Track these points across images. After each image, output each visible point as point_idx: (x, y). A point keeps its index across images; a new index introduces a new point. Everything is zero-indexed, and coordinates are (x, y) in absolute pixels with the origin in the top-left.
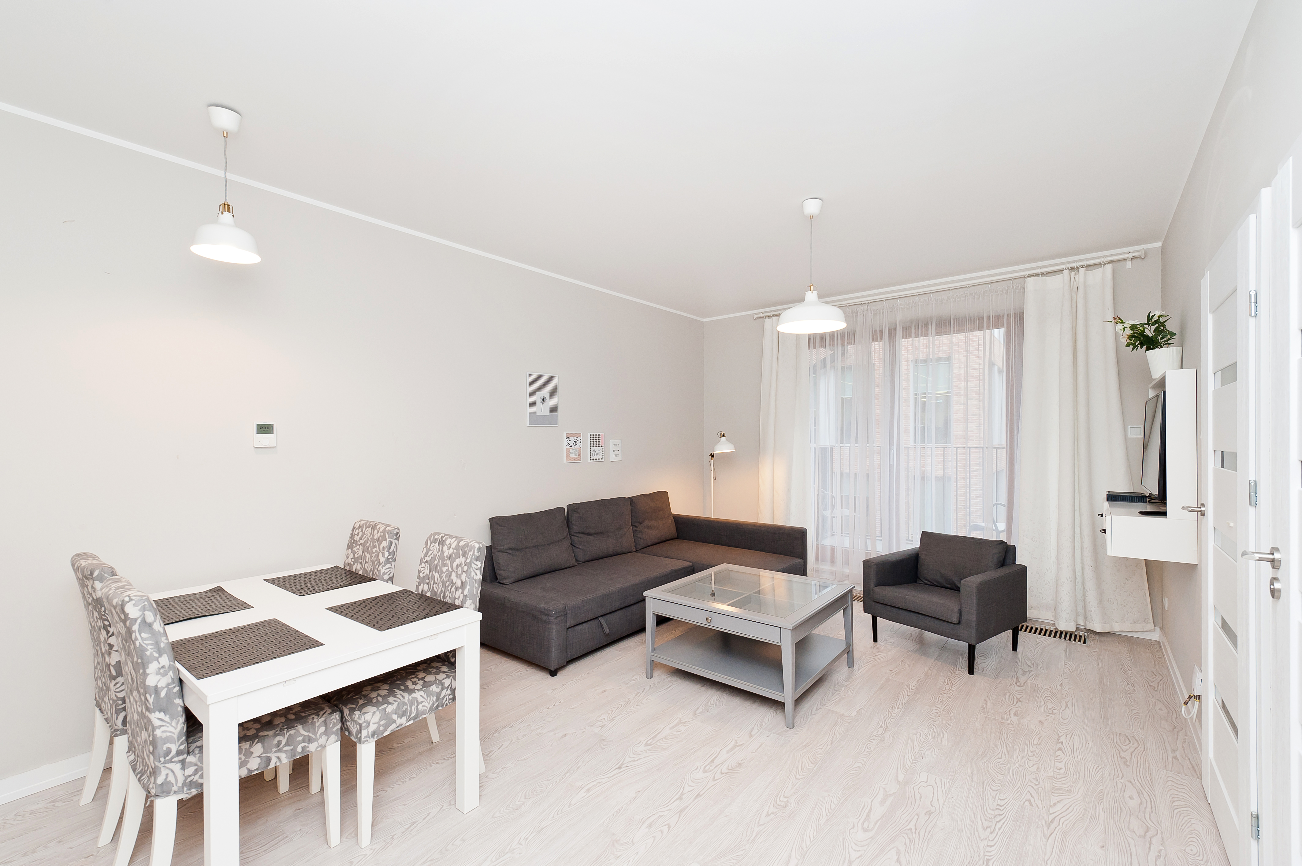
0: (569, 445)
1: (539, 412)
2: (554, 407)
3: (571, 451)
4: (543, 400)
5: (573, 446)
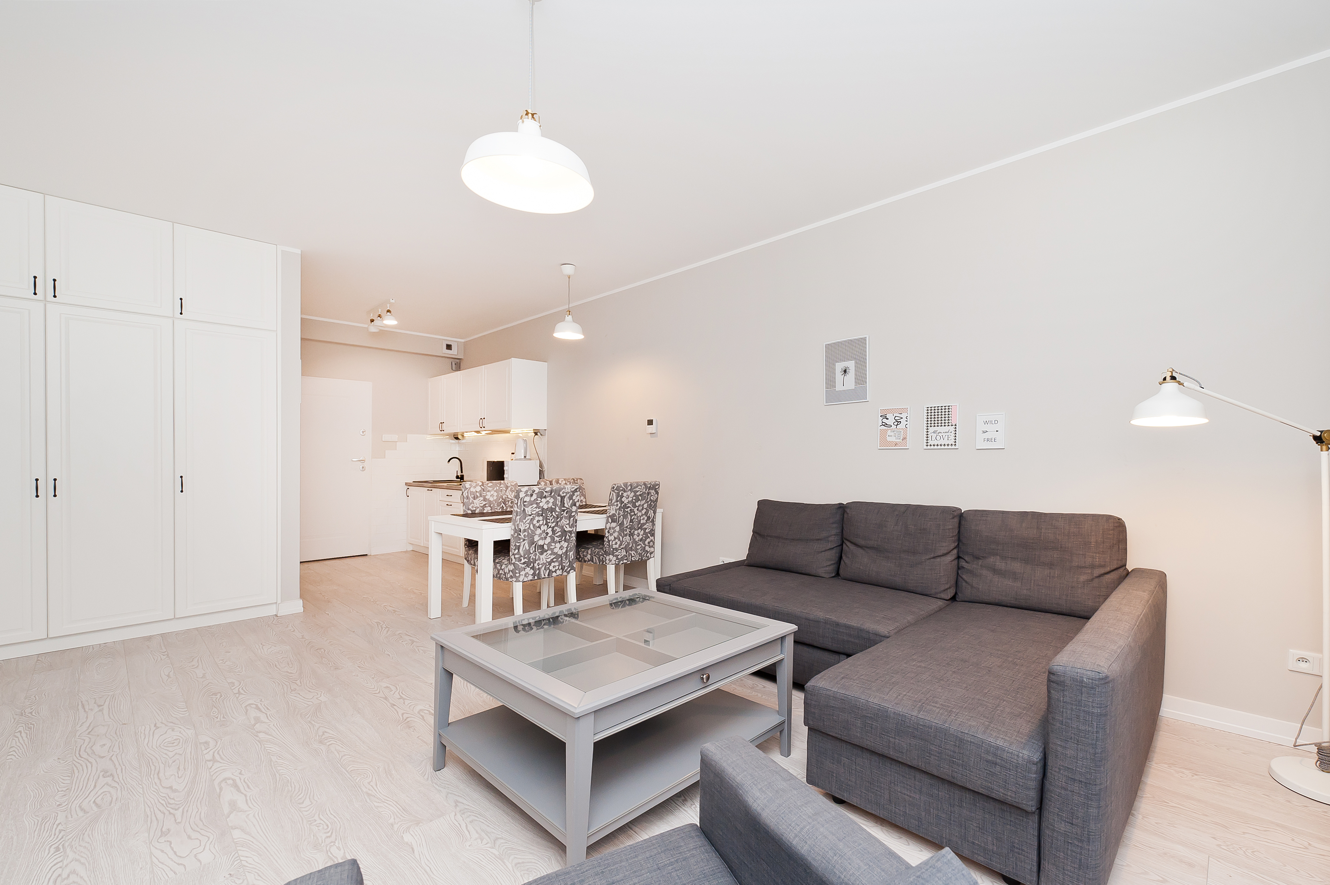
0: (885, 425)
1: (839, 387)
2: (861, 379)
3: (889, 433)
4: (845, 371)
5: (894, 427)
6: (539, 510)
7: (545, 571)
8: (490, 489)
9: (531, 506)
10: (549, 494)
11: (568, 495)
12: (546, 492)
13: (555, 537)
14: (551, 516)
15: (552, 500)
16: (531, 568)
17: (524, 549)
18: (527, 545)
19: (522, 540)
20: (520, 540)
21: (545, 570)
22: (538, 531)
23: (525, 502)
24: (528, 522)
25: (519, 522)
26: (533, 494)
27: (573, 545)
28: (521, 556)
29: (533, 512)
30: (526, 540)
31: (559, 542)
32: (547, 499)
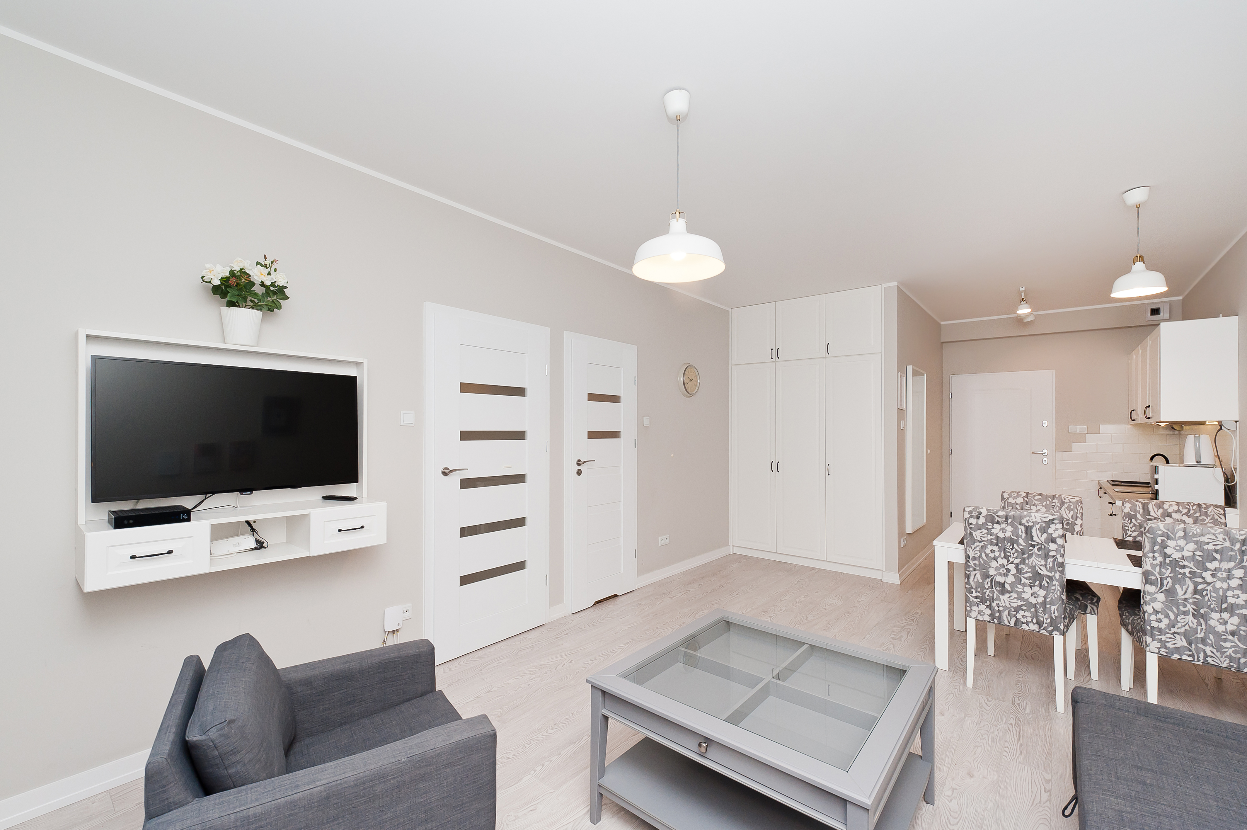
6: (992, 537)
7: (1009, 618)
8: (1036, 502)
9: (980, 531)
10: (1004, 520)
11: (1038, 526)
12: (998, 516)
13: (1022, 578)
14: (1012, 549)
15: (1010, 529)
16: (987, 607)
17: (976, 580)
18: (979, 576)
19: (971, 569)
20: (969, 568)
21: (1009, 615)
22: (994, 564)
23: (971, 524)
24: (978, 548)
25: (967, 547)
26: (980, 517)
27: (1056, 597)
28: (972, 588)
29: (983, 539)
30: (978, 570)
31: (1031, 586)
32: (1001, 525)
